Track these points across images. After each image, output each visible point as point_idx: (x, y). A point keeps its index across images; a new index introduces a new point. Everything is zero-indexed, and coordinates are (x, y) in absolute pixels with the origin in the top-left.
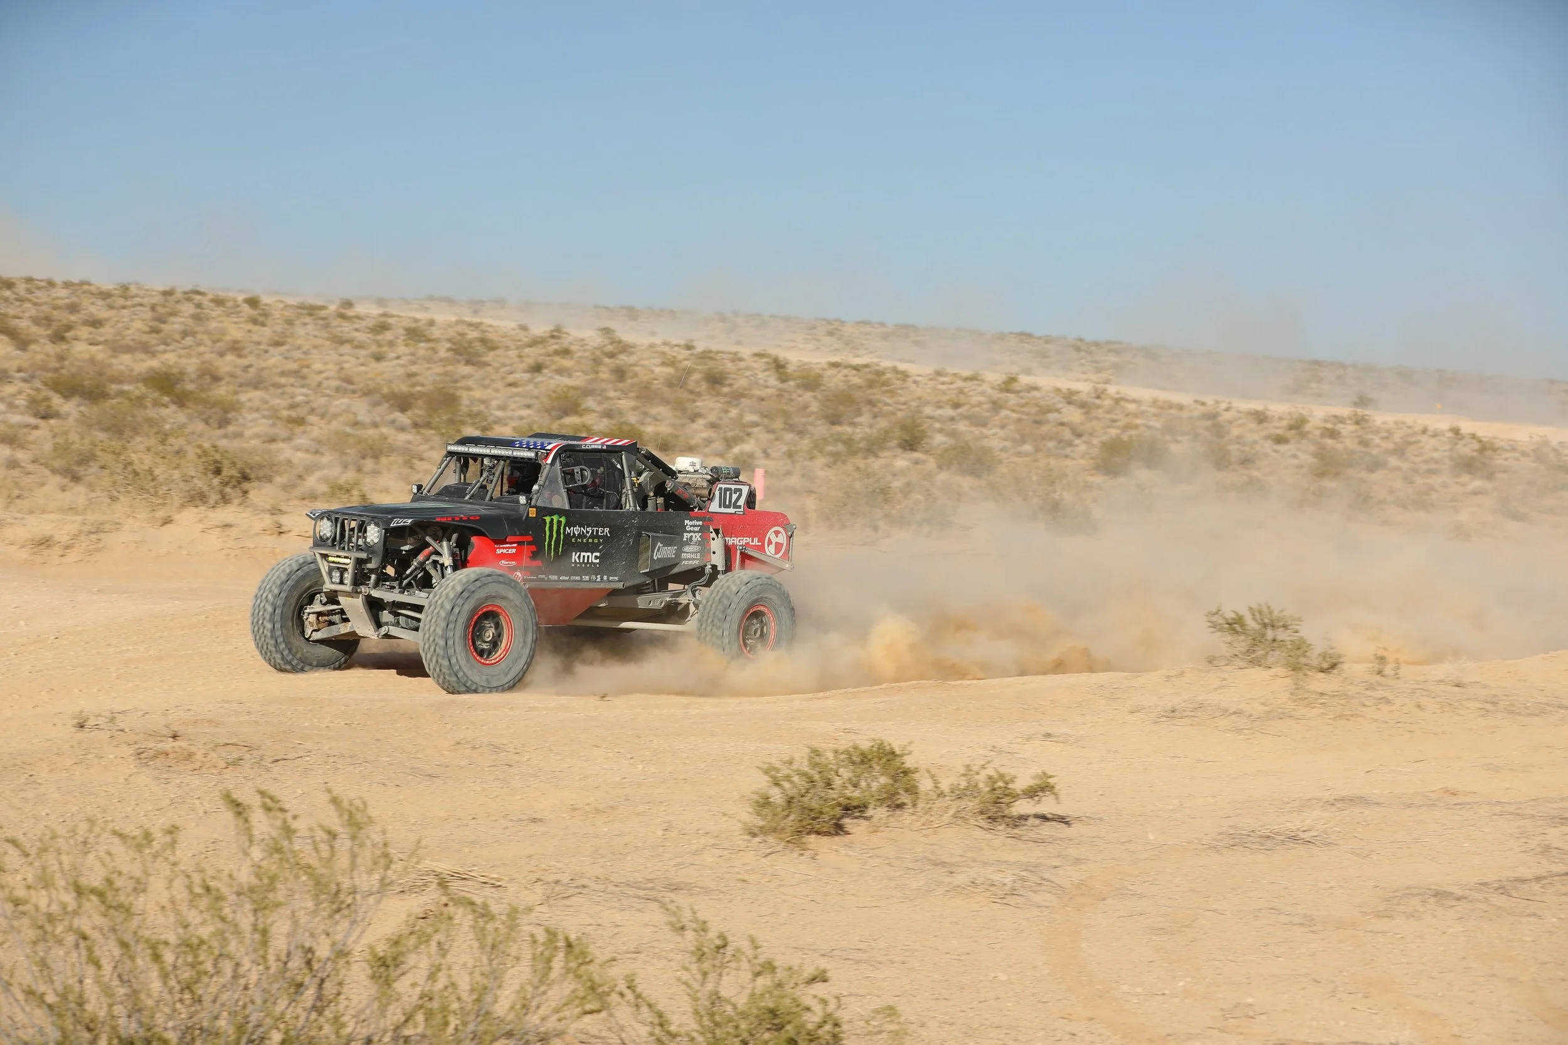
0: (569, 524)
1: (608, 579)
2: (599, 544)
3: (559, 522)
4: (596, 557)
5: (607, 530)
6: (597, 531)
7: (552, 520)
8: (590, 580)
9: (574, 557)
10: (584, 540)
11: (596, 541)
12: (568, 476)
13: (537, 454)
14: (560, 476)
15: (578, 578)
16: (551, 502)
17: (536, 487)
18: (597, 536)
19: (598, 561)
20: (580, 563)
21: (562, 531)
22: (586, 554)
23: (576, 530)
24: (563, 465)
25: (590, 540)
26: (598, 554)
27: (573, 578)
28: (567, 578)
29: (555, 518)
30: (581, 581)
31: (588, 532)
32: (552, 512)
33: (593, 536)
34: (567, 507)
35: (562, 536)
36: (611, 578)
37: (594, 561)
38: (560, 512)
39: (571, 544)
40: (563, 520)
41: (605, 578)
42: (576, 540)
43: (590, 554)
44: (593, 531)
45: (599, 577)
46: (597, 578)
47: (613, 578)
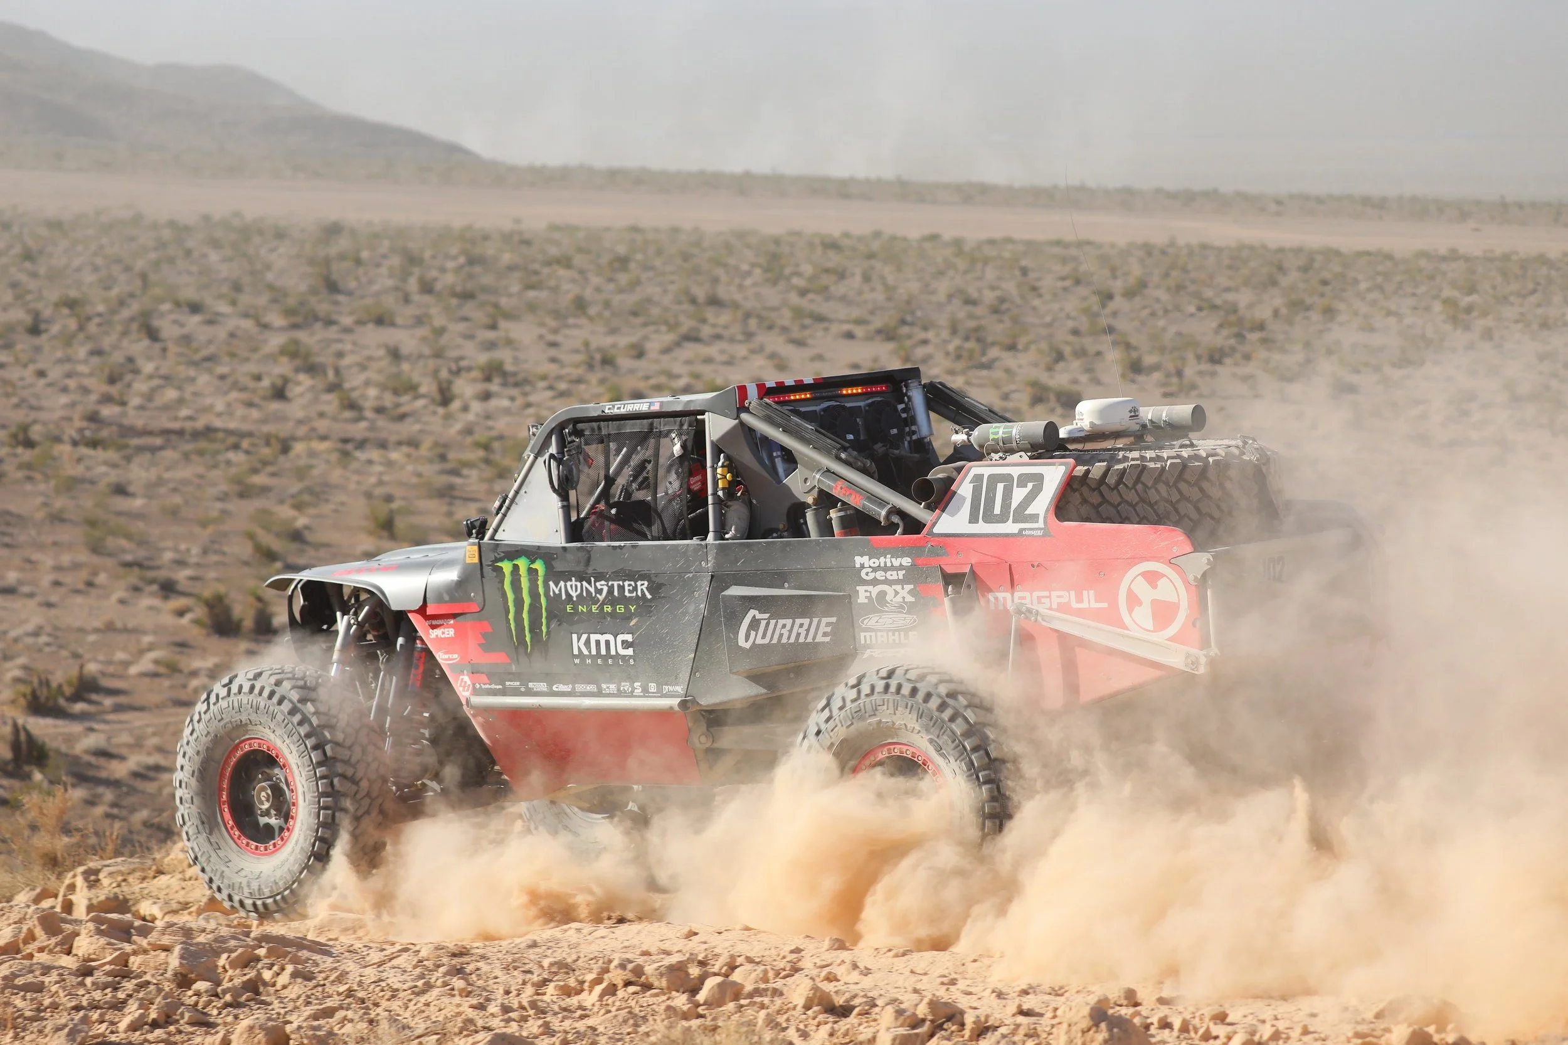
0: (554, 575)
1: (660, 690)
2: (627, 617)
3: (532, 572)
5: (643, 586)
6: (621, 588)
8: (620, 694)
9: (578, 644)
10: (594, 608)
11: (621, 609)
15: (591, 688)
16: (526, 532)
18: (623, 599)
19: (630, 652)
20: (590, 656)
21: (541, 590)
22: (603, 638)
23: (573, 588)
25: (608, 609)
26: (629, 638)
27: (580, 688)
28: (567, 688)
29: (522, 563)
30: (599, 694)
31: (600, 591)
32: (514, 553)
33: (611, 599)
35: (543, 601)
36: (666, 688)
37: (622, 652)
38: (531, 553)
39: (566, 618)
40: (539, 565)
41: (653, 687)
42: (575, 608)
43: (610, 637)
45: (637, 684)
46: (634, 689)
47: (671, 688)
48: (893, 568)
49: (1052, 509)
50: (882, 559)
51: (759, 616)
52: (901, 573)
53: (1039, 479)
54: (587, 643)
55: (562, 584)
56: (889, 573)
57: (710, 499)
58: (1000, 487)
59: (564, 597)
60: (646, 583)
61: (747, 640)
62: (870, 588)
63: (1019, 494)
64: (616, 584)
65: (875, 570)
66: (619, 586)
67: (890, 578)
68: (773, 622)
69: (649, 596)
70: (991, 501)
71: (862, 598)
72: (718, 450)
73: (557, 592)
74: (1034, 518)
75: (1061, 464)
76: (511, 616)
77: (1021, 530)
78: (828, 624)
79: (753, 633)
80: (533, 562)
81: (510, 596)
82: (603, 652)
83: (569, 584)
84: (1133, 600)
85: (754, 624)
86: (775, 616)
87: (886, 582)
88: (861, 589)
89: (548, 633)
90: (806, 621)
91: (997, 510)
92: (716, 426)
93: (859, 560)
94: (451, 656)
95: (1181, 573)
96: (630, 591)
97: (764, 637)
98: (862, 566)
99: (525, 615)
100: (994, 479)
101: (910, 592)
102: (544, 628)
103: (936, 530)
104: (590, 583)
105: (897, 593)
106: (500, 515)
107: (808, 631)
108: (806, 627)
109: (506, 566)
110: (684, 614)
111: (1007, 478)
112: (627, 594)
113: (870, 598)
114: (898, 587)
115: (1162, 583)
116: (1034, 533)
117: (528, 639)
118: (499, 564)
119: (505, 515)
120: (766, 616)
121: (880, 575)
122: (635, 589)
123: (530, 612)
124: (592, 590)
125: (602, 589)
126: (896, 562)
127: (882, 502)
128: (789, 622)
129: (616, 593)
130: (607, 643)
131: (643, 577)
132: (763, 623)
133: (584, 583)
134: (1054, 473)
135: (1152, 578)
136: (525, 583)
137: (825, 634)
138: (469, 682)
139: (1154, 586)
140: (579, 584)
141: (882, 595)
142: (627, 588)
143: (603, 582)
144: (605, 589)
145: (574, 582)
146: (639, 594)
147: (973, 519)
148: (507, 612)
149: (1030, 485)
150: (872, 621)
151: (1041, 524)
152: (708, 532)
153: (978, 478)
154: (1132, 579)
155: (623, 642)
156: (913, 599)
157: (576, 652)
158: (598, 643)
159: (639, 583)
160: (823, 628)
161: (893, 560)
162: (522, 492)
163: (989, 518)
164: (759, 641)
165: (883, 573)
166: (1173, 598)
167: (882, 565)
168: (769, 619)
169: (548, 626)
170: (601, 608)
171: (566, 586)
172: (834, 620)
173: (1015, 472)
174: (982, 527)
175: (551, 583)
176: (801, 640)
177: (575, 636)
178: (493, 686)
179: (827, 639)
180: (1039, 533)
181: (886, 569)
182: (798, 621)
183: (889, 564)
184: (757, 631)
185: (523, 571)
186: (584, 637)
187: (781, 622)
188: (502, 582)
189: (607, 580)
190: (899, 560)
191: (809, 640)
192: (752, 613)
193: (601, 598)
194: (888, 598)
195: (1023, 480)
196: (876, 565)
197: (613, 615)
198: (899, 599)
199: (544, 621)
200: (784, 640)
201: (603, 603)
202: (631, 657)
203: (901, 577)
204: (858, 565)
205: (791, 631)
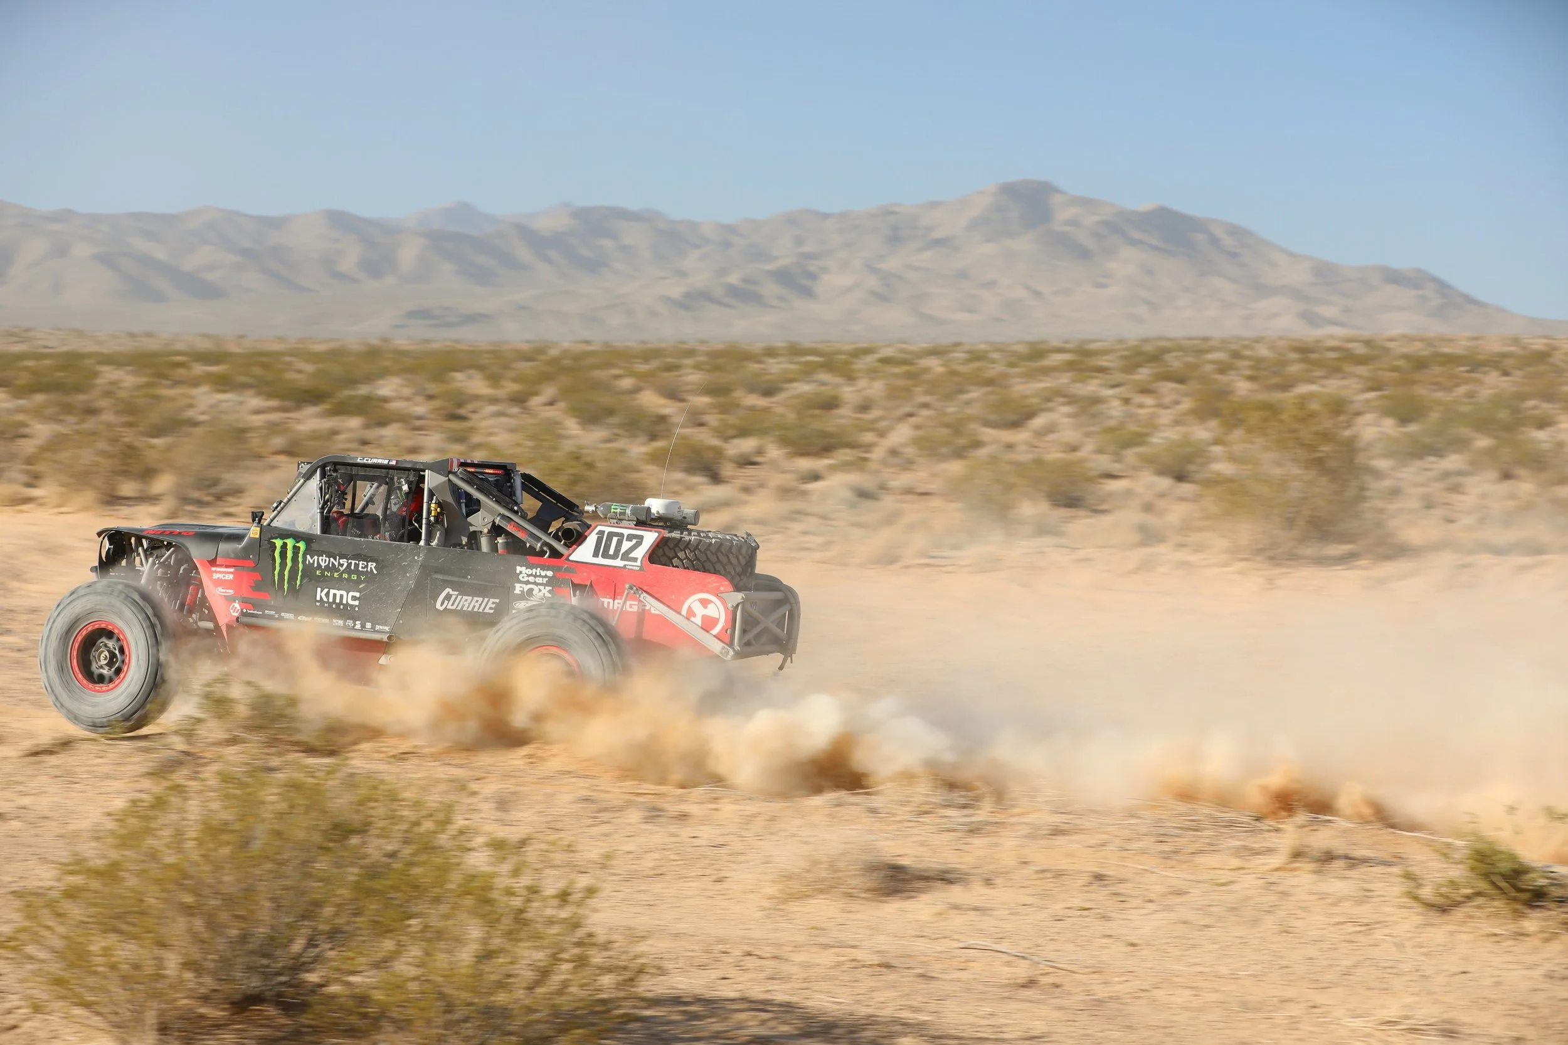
0: (311, 551)
1: (373, 627)
2: (358, 582)
3: (296, 549)
4: (354, 598)
5: (372, 565)
6: (357, 565)
7: (285, 545)
8: (345, 627)
9: (320, 594)
10: (336, 575)
11: (354, 577)
15: (325, 621)
16: (295, 527)
18: (356, 571)
19: (356, 603)
20: (328, 602)
21: (300, 559)
22: (338, 593)
23: (324, 561)
25: (345, 576)
26: (357, 595)
27: (318, 620)
29: (290, 542)
30: (330, 625)
32: (284, 534)
35: (301, 566)
36: (378, 627)
37: (351, 602)
38: (297, 536)
39: (315, 578)
40: (302, 545)
41: (368, 625)
42: (322, 573)
43: (344, 593)
44: (349, 565)
45: (358, 623)
46: (355, 625)
47: (381, 627)
48: (540, 576)
49: (647, 556)
50: (534, 570)
51: (451, 592)
52: (545, 580)
53: (641, 538)
54: (327, 595)
55: (316, 557)
56: (537, 579)
57: (424, 521)
58: (615, 539)
59: (316, 565)
60: (375, 564)
61: (442, 605)
62: (524, 586)
63: (626, 545)
64: (353, 562)
65: (529, 576)
66: (355, 563)
67: (537, 581)
68: (459, 597)
69: (375, 572)
70: (607, 547)
71: (517, 591)
72: (431, 494)
73: (311, 561)
74: (635, 560)
75: (656, 532)
76: (276, 572)
77: (625, 566)
78: (493, 603)
79: (446, 602)
80: (298, 542)
81: (278, 560)
82: (338, 601)
83: (320, 558)
85: (448, 597)
86: (463, 593)
87: (535, 583)
88: (517, 586)
89: (300, 585)
90: (480, 599)
91: (611, 552)
92: (431, 480)
93: (519, 569)
94: (227, 591)
95: (724, 603)
96: (362, 568)
97: (452, 605)
98: (521, 572)
99: (286, 573)
100: (611, 535)
101: (549, 591)
102: (298, 582)
103: (571, 558)
104: (335, 560)
105: (540, 590)
106: (276, 512)
107: (480, 605)
108: (480, 602)
109: (278, 543)
110: (398, 586)
111: (622, 535)
112: (360, 569)
113: (523, 592)
114: (542, 588)
116: (634, 568)
117: (286, 587)
118: (273, 541)
119: (279, 512)
120: (456, 593)
121: (531, 579)
122: (367, 566)
123: (289, 571)
124: (336, 564)
125: (343, 564)
126: (543, 573)
127: (538, 539)
128: (470, 598)
129: (353, 568)
130: (342, 596)
131: (372, 561)
132: (454, 597)
133: (332, 559)
134: (650, 537)
135: (705, 603)
136: (290, 554)
137: (491, 608)
138: (238, 607)
139: (705, 607)
140: (327, 559)
141: (531, 590)
142: (361, 565)
143: (345, 560)
144: (346, 564)
145: (324, 558)
146: (369, 570)
147: (596, 555)
148: (274, 569)
149: (634, 541)
151: (638, 563)
152: (420, 539)
153: (601, 533)
154: (693, 602)
155: (352, 597)
156: (550, 596)
157: (318, 598)
158: (335, 595)
159: (370, 564)
160: (490, 605)
161: (541, 572)
162: (293, 500)
163: (606, 555)
164: (449, 607)
165: (533, 578)
166: (716, 615)
167: (534, 574)
168: (457, 595)
169: (301, 581)
170: (341, 575)
171: (318, 559)
172: (497, 601)
173: (626, 532)
174: (600, 560)
175: (308, 557)
176: (476, 610)
177: (319, 590)
178: (256, 612)
179: (492, 611)
180: (638, 568)
181: (535, 576)
182: (475, 599)
183: (538, 574)
184: (449, 601)
186: (326, 590)
187: (465, 598)
188: (274, 551)
189: (348, 559)
190: (545, 572)
191: (481, 610)
192: (448, 590)
193: (342, 569)
194: (534, 593)
195: (630, 538)
196: (530, 573)
197: (349, 580)
198: (541, 594)
199: (299, 577)
200: (465, 609)
201: (344, 572)
202: (356, 606)
203: (545, 582)
204: (518, 572)
205: (470, 604)
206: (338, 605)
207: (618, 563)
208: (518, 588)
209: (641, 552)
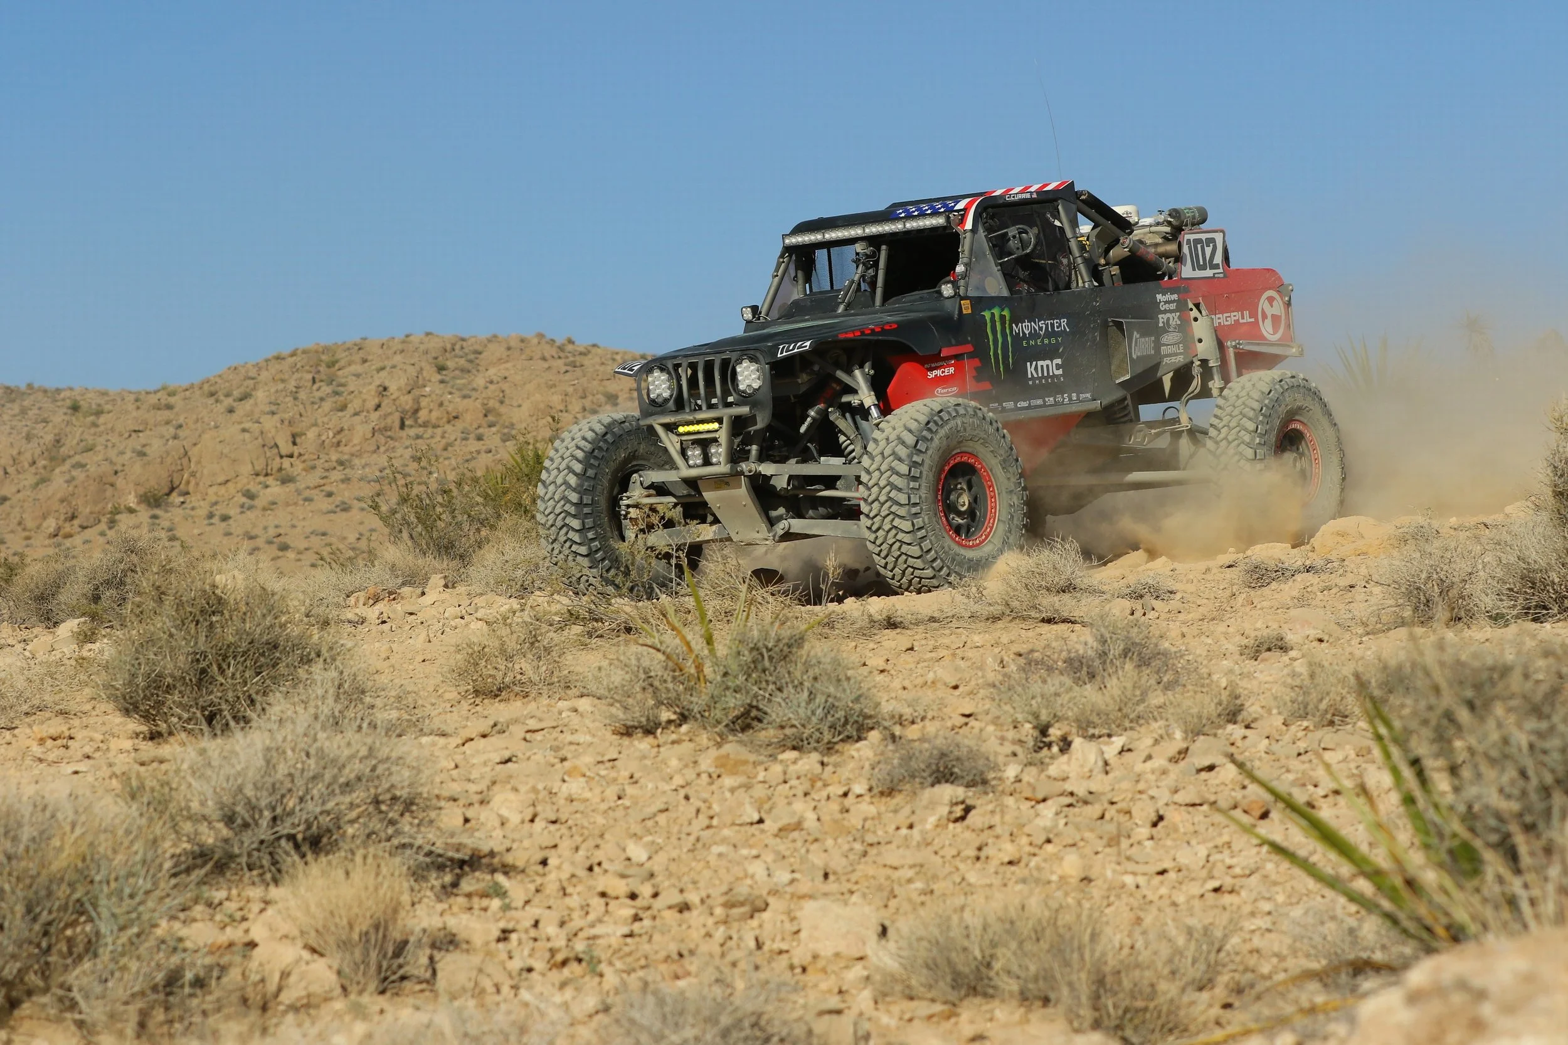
0: (1016, 320)
1: (1078, 398)
2: (1058, 345)
3: (1002, 317)
4: (1058, 367)
5: (1064, 322)
8: (1056, 404)
12: (999, 247)
13: (948, 218)
14: (986, 246)
15: (1039, 402)
16: (984, 290)
17: (960, 269)
19: (1060, 372)
24: (989, 230)
25: (1046, 341)
26: (1059, 361)
27: (1035, 402)
28: (1025, 404)
29: (996, 311)
30: (1045, 406)
32: (990, 303)
33: (1048, 335)
34: (1005, 293)
36: (1082, 396)
38: (999, 302)
39: (1025, 352)
40: (1006, 313)
41: (1074, 396)
43: (1048, 362)
45: (1066, 395)
46: (1064, 399)
47: (1084, 396)
54: (1036, 368)
75: (1220, 231)
84: (1264, 316)
87: (1170, 311)
93: (1159, 297)
109: (987, 314)
110: (1087, 341)
115: (1275, 303)
119: (969, 278)
121: (1167, 307)
135: (1271, 300)
150: (1165, 339)
153: (1189, 241)
154: (1263, 304)
162: (973, 260)
173: (1203, 236)
185: (997, 318)
206: (1046, 378)
207: (1209, 273)
208: (1162, 318)
209: (1218, 259)
